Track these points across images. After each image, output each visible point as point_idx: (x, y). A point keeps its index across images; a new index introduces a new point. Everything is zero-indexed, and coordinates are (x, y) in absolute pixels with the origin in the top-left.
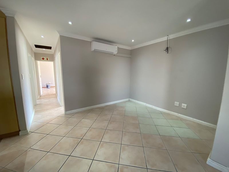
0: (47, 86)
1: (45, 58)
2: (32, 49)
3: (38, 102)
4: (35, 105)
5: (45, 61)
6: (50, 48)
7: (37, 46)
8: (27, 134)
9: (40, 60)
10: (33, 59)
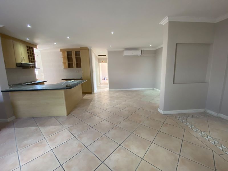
0: (105, 79)
1: (103, 61)
2: (97, 57)
3: (99, 86)
4: (98, 87)
5: (103, 63)
6: (105, 55)
7: (99, 56)
8: (94, 93)
9: (101, 63)
10: (98, 62)
